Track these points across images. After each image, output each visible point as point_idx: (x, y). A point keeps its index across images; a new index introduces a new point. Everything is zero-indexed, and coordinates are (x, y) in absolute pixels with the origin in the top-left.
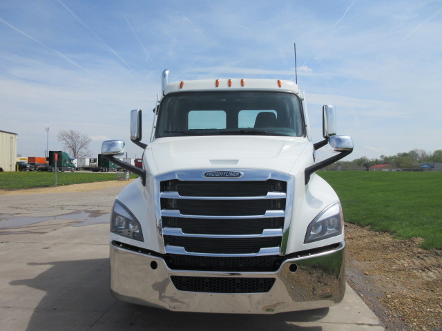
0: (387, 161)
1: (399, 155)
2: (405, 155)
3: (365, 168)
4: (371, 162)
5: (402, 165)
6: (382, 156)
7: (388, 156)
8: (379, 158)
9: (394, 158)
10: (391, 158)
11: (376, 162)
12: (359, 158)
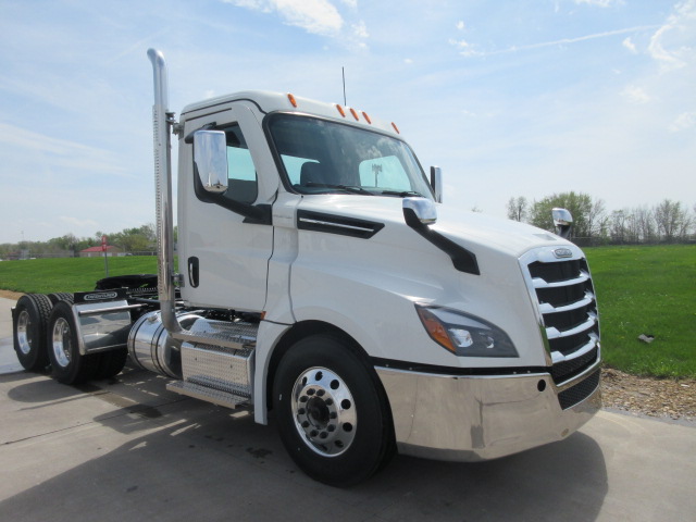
0: (108, 242)
1: (125, 231)
2: (135, 231)
3: (72, 253)
4: (81, 243)
5: (134, 247)
6: (98, 234)
7: (108, 234)
8: (94, 238)
9: (118, 236)
10: (112, 237)
11: (91, 243)
12: (61, 236)
